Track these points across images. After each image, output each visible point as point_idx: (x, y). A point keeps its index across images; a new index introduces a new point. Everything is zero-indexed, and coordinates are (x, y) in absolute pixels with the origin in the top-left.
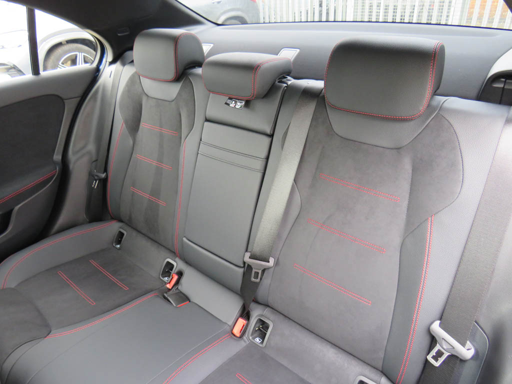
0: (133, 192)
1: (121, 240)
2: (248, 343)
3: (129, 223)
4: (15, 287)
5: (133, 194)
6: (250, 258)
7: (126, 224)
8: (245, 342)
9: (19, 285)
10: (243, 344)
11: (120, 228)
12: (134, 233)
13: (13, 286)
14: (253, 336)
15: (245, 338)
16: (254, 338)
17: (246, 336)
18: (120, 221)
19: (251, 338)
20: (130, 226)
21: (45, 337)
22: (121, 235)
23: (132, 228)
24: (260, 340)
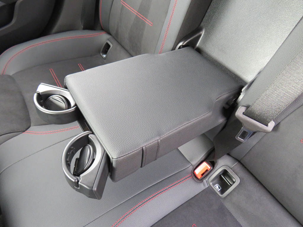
0: (123, 5)
1: (107, 51)
2: (207, 186)
3: (116, 37)
4: (13, 75)
5: (123, 8)
6: (243, 113)
7: (113, 37)
8: (204, 185)
9: (16, 73)
10: (201, 187)
11: (108, 40)
12: (119, 48)
13: (11, 74)
14: (213, 182)
15: (205, 181)
16: (214, 184)
17: (207, 179)
18: (109, 33)
19: (211, 183)
20: (116, 40)
21: (24, 131)
22: (107, 46)
23: (118, 42)
24: (219, 188)
